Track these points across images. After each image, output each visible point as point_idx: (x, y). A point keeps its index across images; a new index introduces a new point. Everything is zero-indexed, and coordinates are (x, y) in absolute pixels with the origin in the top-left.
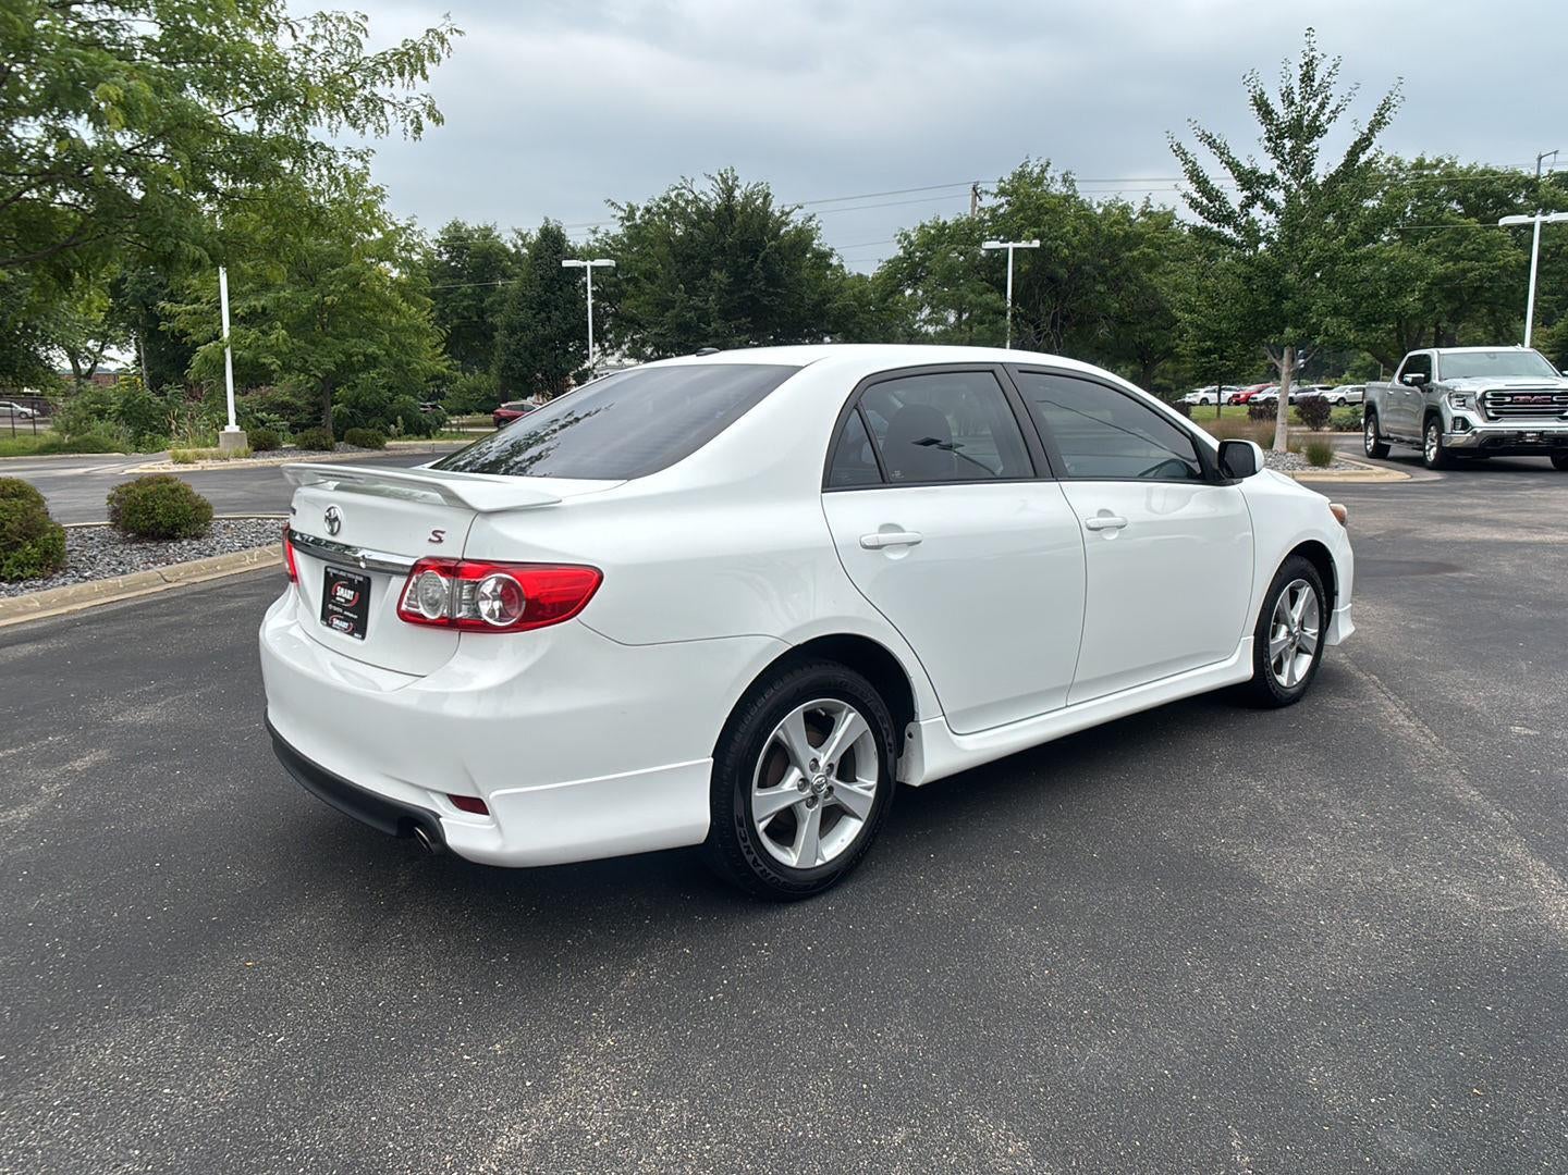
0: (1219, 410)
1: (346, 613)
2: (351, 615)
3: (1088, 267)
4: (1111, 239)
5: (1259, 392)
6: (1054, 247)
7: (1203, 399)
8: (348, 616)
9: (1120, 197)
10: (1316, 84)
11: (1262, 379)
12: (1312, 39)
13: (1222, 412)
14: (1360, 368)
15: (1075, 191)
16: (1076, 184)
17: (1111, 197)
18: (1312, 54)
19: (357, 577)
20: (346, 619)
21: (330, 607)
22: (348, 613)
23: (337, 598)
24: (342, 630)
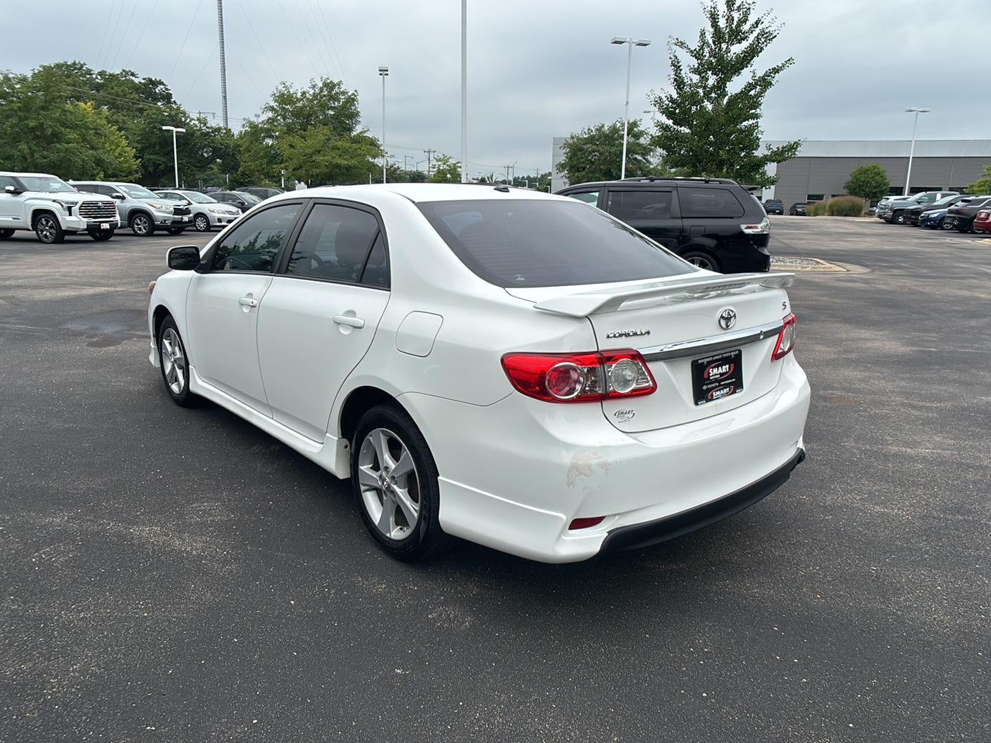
1: (722, 383)
2: (728, 382)
8: (725, 384)
19: (732, 353)
20: (725, 386)
21: (705, 387)
22: (726, 382)
23: (711, 378)
24: (723, 395)
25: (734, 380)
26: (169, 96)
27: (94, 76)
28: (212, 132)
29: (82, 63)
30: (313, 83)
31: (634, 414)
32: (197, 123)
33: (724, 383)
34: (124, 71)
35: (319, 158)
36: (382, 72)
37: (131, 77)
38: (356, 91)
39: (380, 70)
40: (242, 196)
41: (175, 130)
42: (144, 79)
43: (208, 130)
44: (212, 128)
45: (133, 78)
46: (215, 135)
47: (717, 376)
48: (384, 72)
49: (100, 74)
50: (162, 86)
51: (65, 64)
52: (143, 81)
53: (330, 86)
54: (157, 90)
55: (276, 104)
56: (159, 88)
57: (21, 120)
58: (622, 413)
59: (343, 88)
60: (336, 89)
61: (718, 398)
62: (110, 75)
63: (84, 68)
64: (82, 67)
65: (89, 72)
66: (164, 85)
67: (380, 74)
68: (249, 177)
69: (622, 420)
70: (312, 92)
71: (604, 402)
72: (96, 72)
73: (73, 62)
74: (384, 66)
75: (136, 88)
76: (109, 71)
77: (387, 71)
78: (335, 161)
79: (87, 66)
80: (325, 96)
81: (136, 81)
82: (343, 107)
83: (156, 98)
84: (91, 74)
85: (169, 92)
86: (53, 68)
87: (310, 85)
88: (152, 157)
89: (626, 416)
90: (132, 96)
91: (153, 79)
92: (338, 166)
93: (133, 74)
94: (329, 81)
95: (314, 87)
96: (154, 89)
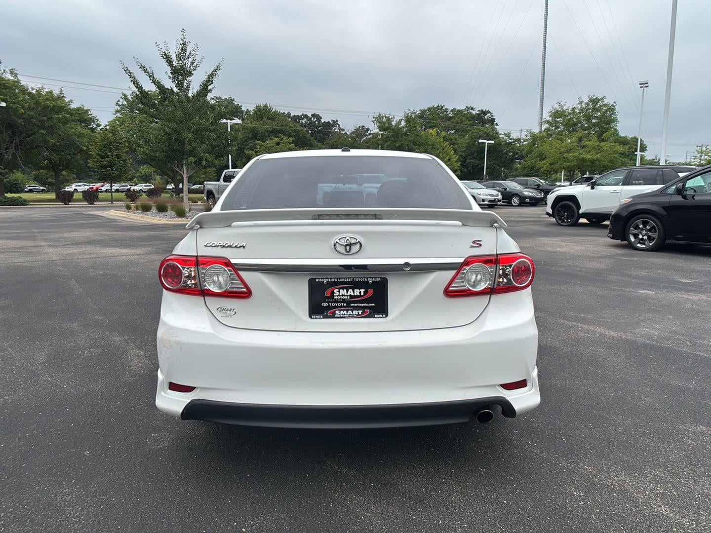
0: (112, 194)
2: (365, 304)
3: (34, 120)
4: (46, 107)
5: (102, 186)
6: (14, 107)
7: (75, 189)
9: (44, 86)
10: (188, 53)
11: (93, 181)
12: (184, 34)
13: (113, 196)
14: (140, 176)
15: (18, 79)
16: (18, 76)
17: (40, 86)
18: (185, 40)
19: (370, 280)
20: (358, 308)
21: (325, 304)
22: (359, 305)
23: (335, 297)
24: (352, 316)
25: (373, 305)
26: (493, 120)
27: (449, 112)
28: (513, 142)
29: (442, 105)
30: (581, 100)
31: (235, 313)
32: (503, 136)
33: (353, 305)
34: (467, 107)
35: (570, 155)
36: (642, 85)
37: (471, 111)
38: (615, 102)
39: (640, 84)
40: (506, 184)
41: (487, 142)
42: (479, 111)
43: (510, 141)
44: (513, 139)
45: (472, 111)
46: (515, 144)
47: (346, 297)
48: (644, 85)
49: (452, 111)
50: (489, 114)
51: (433, 108)
52: (478, 112)
53: (595, 101)
54: (486, 117)
55: (550, 118)
56: (487, 116)
57: (392, 142)
58: (224, 309)
59: (606, 101)
60: (600, 103)
61: (344, 317)
62: (458, 111)
63: (444, 108)
64: (442, 107)
65: (446, 110)
66: (491, 113)
67: (641, 87)
68: (536, 172)
69: (224, 315)
70: (579, 106)
71: (206, 297)
72: (450, 110)
73: (437, 105)
74: (643, 80)
75: (473, 118)
76: (458, 108)
77: (647, 83)
78: (581, 156)
79: (445, 107)
80: (590, 109)
81: (474, 112)
82: (603, 115)
83: (484, 122)
84: (447, 112)
85: (494, 117)
86: (426, 111)
87: (578, 102)
88: (471, 161)
89: (228, 312)
90: (466, 123)
91: (484, 110)
92: (584, 160)
93: (472, 109)
94: (594, 97)
95: (581, 103)
96: (484, 117)
